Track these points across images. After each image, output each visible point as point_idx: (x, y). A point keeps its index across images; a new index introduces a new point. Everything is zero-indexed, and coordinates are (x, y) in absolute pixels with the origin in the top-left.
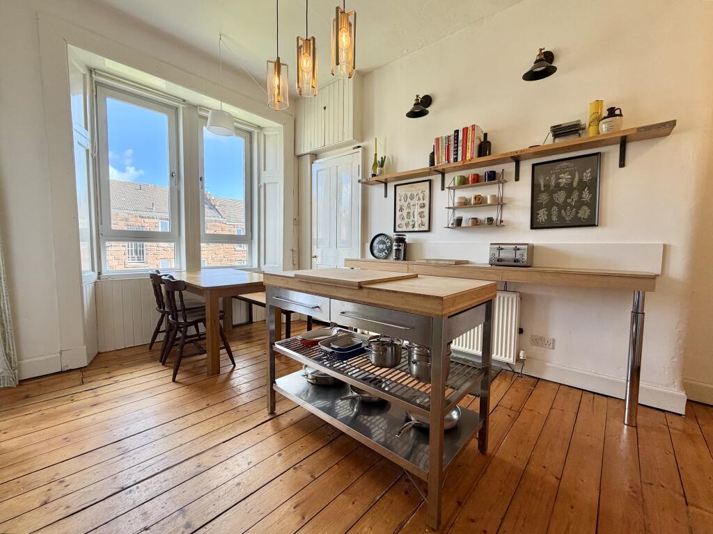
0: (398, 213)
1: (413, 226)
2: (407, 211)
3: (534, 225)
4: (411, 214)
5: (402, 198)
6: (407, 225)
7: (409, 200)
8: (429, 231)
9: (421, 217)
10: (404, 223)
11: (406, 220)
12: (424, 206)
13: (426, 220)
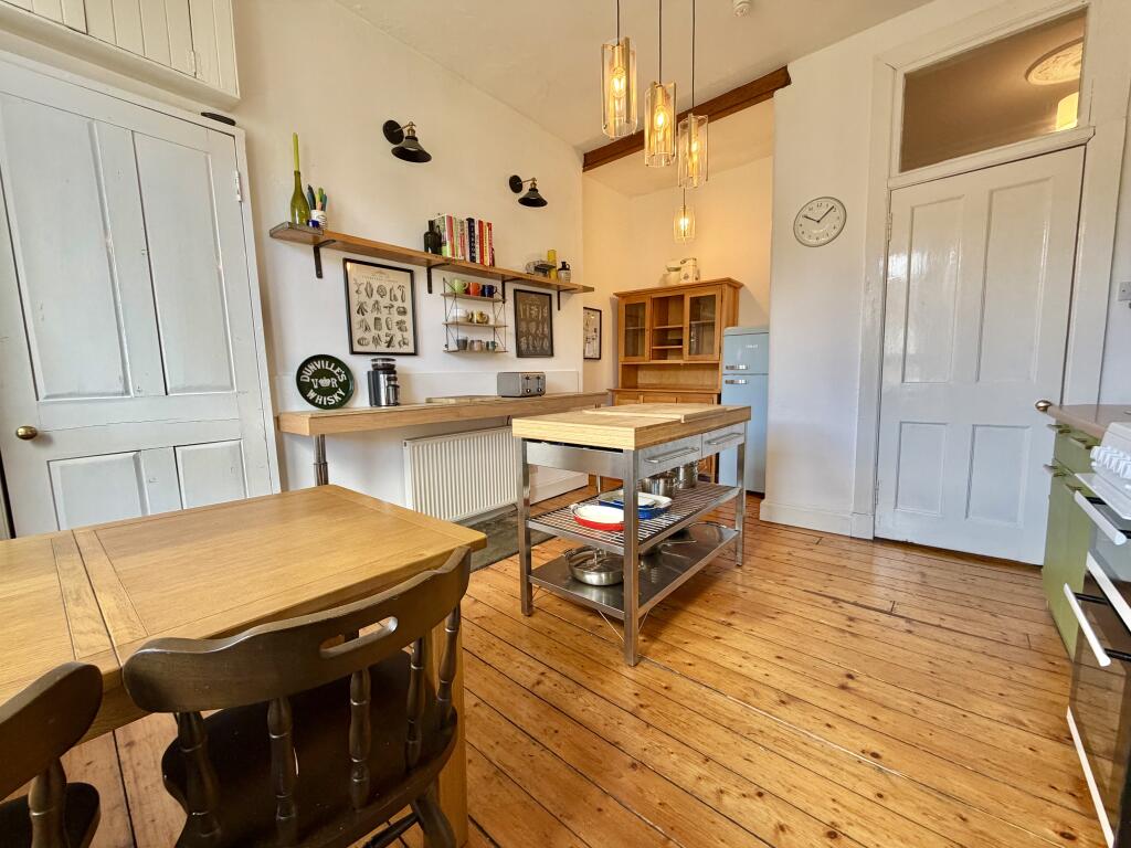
0: (356, 318)
1: (389, 344)
2: (375, 315)
3: (520, 354)
4: (383, 322)
5: (362, 288)
6: (376, 340)
7: (376, 297)
8: (415, 354)
9: (400, 329)
10: (369, 336)
11: (374, 332)
12: (405, 313)
13: (409, 335)
